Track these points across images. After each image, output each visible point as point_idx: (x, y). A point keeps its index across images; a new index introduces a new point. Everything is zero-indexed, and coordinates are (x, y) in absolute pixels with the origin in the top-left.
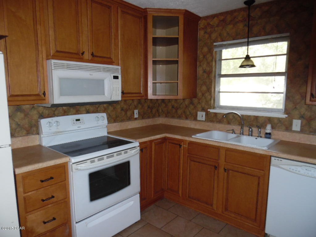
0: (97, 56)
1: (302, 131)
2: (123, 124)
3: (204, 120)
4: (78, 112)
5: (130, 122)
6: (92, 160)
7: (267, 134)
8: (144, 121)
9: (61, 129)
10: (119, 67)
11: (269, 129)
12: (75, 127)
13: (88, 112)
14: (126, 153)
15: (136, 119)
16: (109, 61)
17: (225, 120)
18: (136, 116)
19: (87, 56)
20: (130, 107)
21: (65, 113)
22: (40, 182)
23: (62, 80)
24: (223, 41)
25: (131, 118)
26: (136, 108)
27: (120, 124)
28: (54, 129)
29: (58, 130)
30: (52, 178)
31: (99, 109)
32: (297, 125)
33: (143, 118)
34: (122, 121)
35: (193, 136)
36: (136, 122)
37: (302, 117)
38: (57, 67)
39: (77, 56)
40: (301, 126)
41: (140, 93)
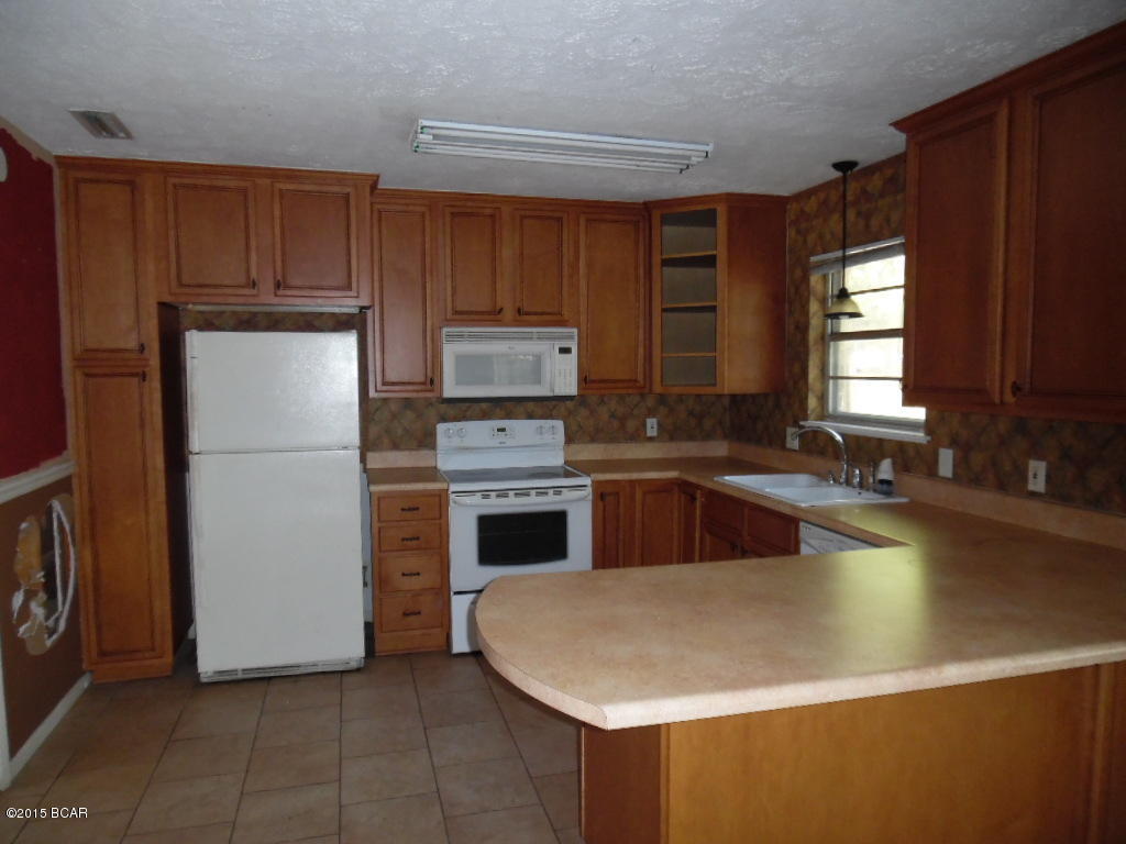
0: (527, 314)
1: (956, 479)
2: (611, 447)
3: (797, 448)
4: (509, 416)
5: (632, 446)
6: (486, 494)
7: (882, 482)
8: (673, 445)
9: (467, 442)
10: (575, 331)
11: (886, 470)
12: (494, 442)
13: (530, 416)
14: (559, 493)
15: (651, 439)
16: (557, 320)
17: (830, 449)
18: (652, 430)
19: (509, 313)
20: (636, 412)
21: (484, 416)
22: (400, 512)
23: (461, 360)
24: (825, 252)
25: (638, 436)
26: (651, 413)
27: (602, 446)
28: (456, 442)
29: (462, 445)
30: (417, 509)
31: (554, 413)
32: (946, 461)
33: (672, 439)
34: (612, 440)
35: (715, 479)
36: (649, 446)
37: (954, 443)
38: (452, 338)
39: (493, 316)
40: (955, 466)
41: (636, 381)
